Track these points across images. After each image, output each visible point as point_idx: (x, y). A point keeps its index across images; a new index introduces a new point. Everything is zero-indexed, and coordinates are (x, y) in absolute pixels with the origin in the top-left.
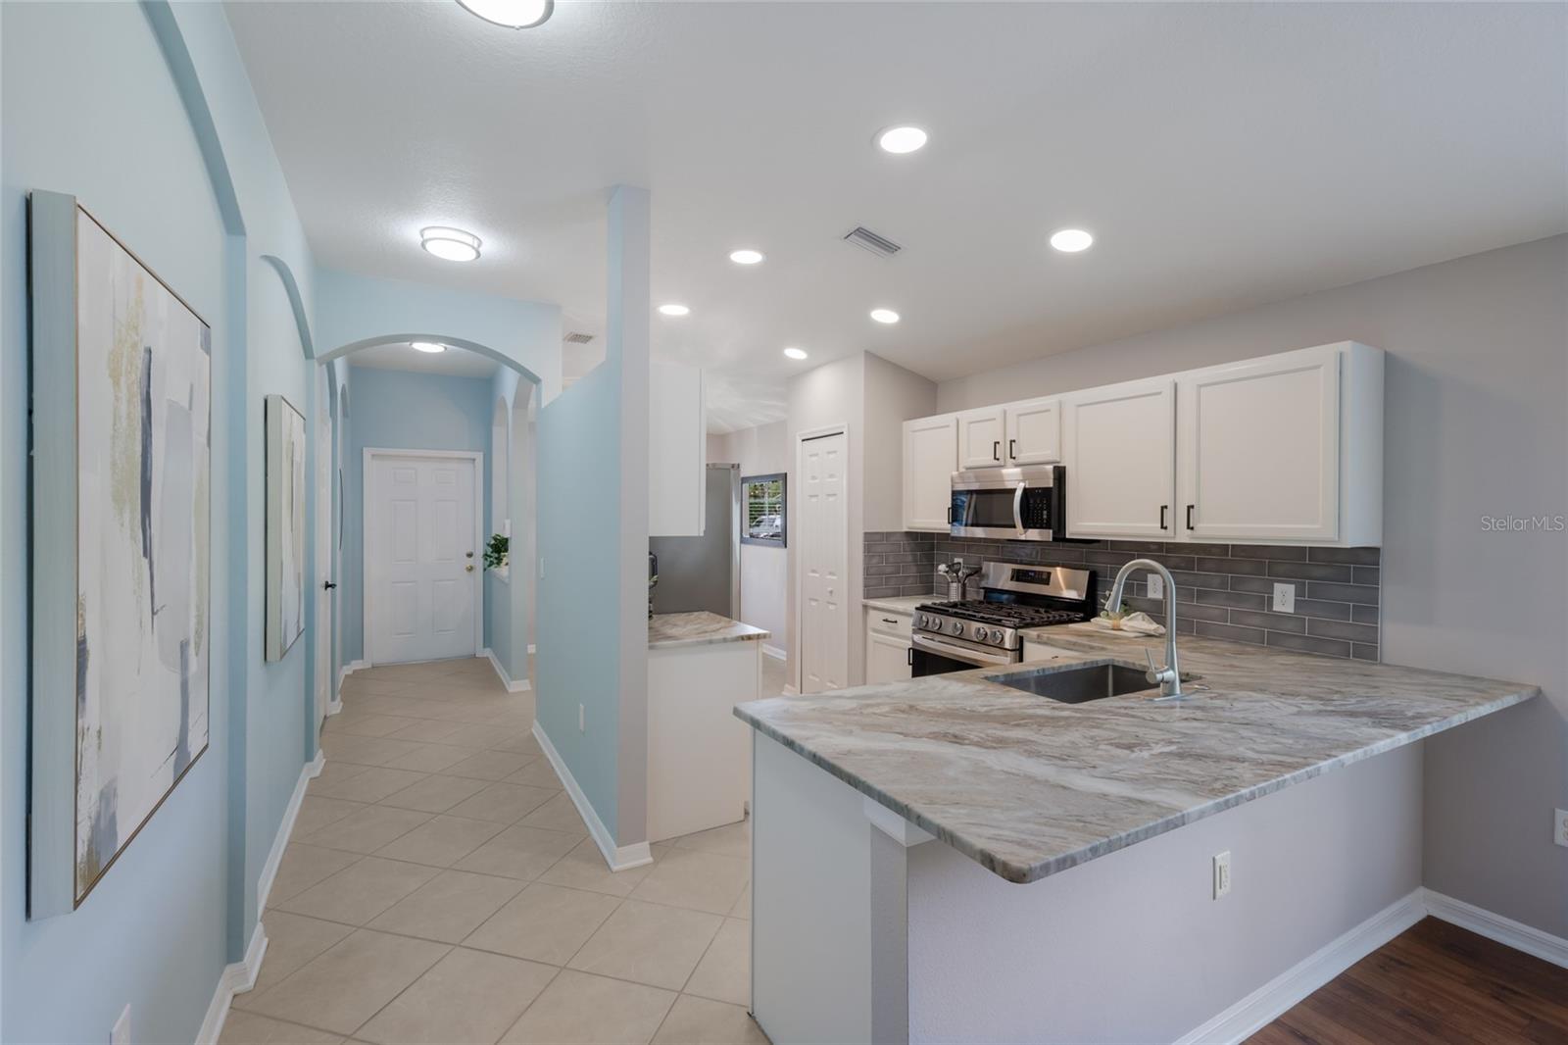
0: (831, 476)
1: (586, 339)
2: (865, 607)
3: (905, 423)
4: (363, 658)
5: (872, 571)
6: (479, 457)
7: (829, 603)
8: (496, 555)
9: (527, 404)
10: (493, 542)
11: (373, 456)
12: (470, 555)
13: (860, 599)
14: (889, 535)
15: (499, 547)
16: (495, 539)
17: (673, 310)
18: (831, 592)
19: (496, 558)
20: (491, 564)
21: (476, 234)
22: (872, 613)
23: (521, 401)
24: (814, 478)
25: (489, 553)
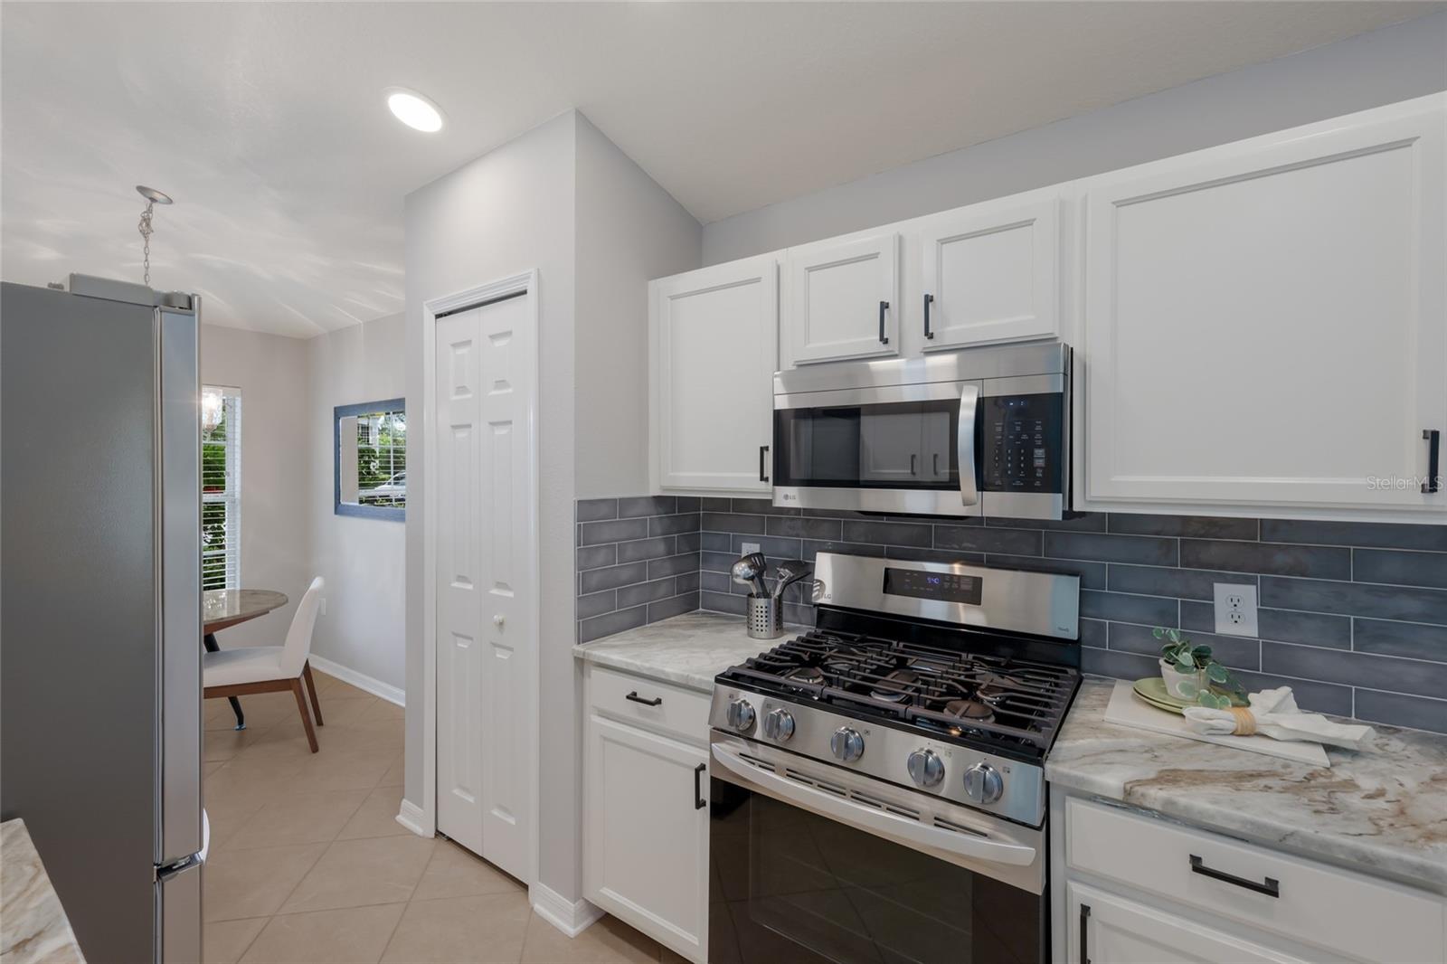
0: (501, 384)
2: (581, 663)
3: (652, 283)
5: (594, 580)
7: (495, 645)
14: (625, 503)
18: (501, 624)
22: (596, 674)
24: (461, 389)
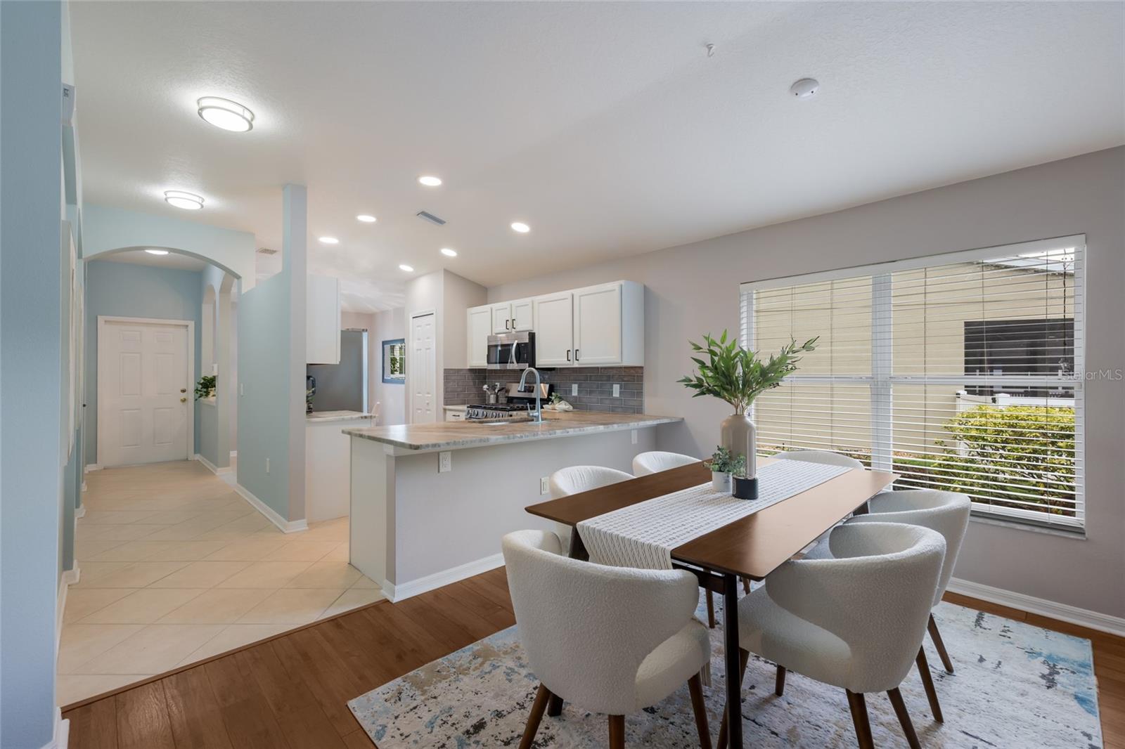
0: (427, 339)
1: (272, 252)
2: (445, 410)
3: (467, 309)
4: (96, 463)
5: (449, 390)
6: (192, 324)
7: (427, 410)
8: (205, 390)
9: (230, 290)
10: (202, 381)
11: (106, 321)
12: (183, 391)
13: (442, 406)
14: (459, 370)
15: (208, 385)
16: (204, 379)
17: (329, 240)
18: (428, 404)
19: (205, 392)
20: (201, 396)
21: (200, 195)
22: (448, 412)
23: (225, 289)
24: (419, 340)
25: (199, 389)
